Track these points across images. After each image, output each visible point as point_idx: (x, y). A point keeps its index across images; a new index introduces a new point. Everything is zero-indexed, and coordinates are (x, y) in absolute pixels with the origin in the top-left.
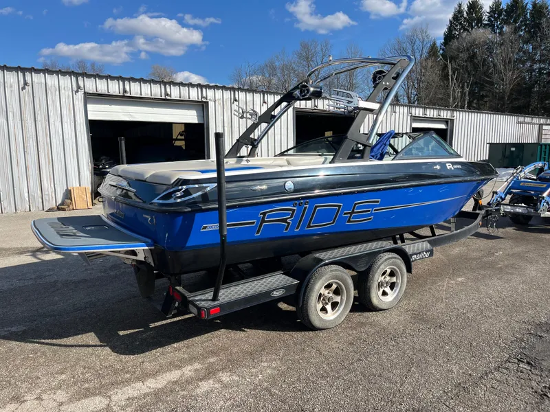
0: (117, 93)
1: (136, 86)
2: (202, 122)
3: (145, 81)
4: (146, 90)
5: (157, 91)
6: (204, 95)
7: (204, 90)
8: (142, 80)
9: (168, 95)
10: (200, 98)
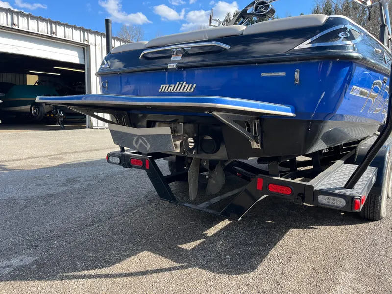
0: (5, 25)
1: (24, 20)
2: (83, 63)
3: (33, 17)
4: (34, 26)
5: (43, 28)
6: (87, 39)
7: (86, 34)
8: (30, 16)
9: (54, 33)
10: (82, 40)
